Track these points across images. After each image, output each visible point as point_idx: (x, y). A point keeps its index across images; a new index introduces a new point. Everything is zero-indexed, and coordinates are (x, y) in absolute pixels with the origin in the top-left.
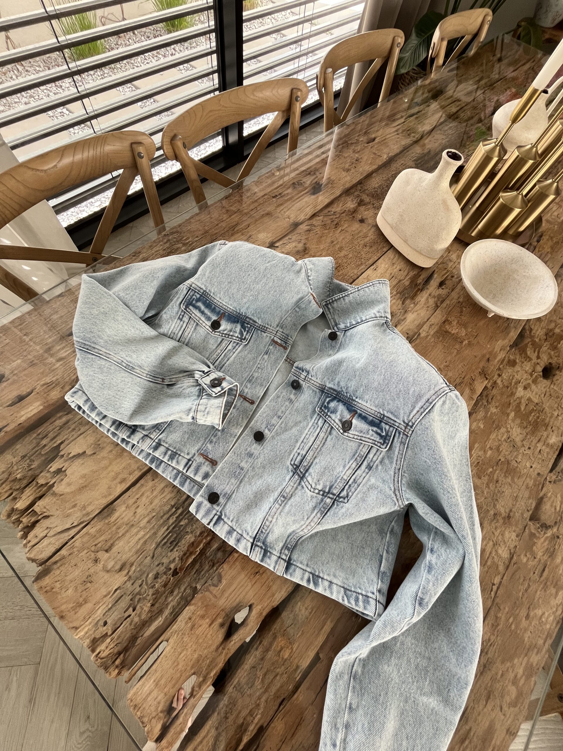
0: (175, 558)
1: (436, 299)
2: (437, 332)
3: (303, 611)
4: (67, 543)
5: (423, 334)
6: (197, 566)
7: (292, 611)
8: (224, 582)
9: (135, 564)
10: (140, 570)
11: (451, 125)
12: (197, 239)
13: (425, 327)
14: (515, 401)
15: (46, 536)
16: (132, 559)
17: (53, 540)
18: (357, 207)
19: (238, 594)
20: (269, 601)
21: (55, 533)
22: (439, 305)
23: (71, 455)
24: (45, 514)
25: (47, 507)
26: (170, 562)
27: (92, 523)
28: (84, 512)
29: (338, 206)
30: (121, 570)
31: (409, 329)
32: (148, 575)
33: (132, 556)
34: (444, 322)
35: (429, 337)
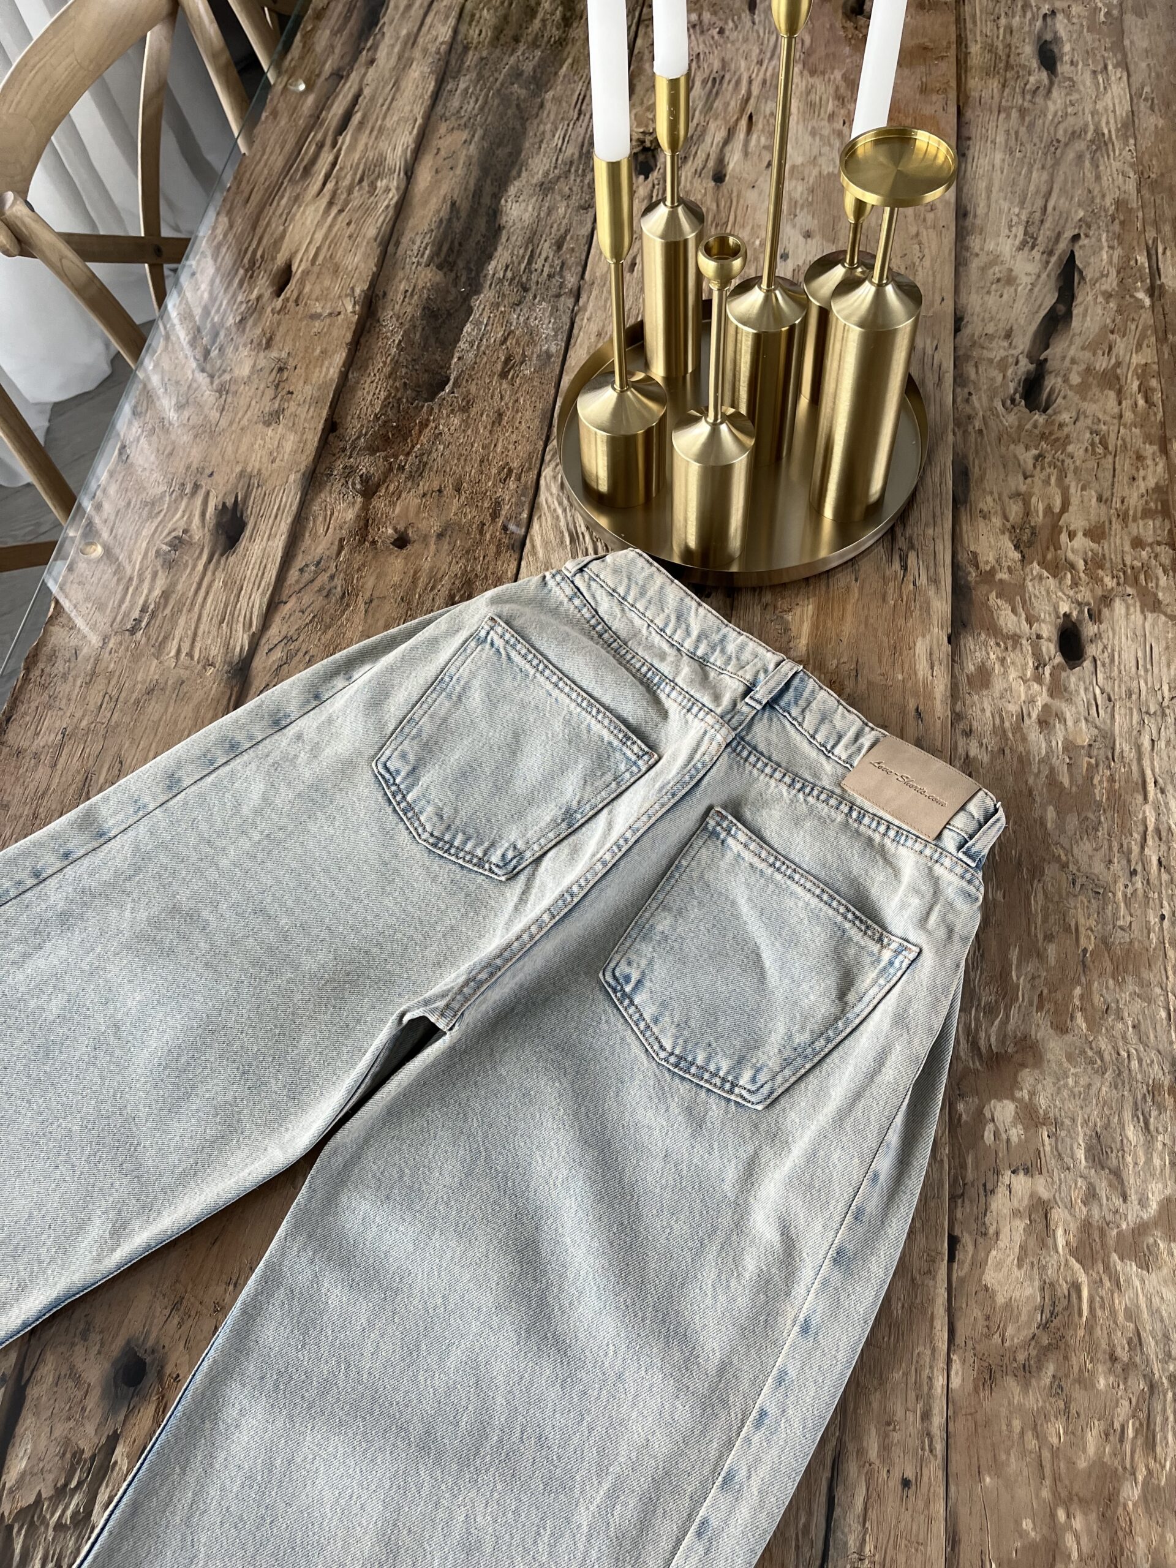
11: (462, 86)
14: (1037, 775)
18: (365, 508)
29: (315, 537)
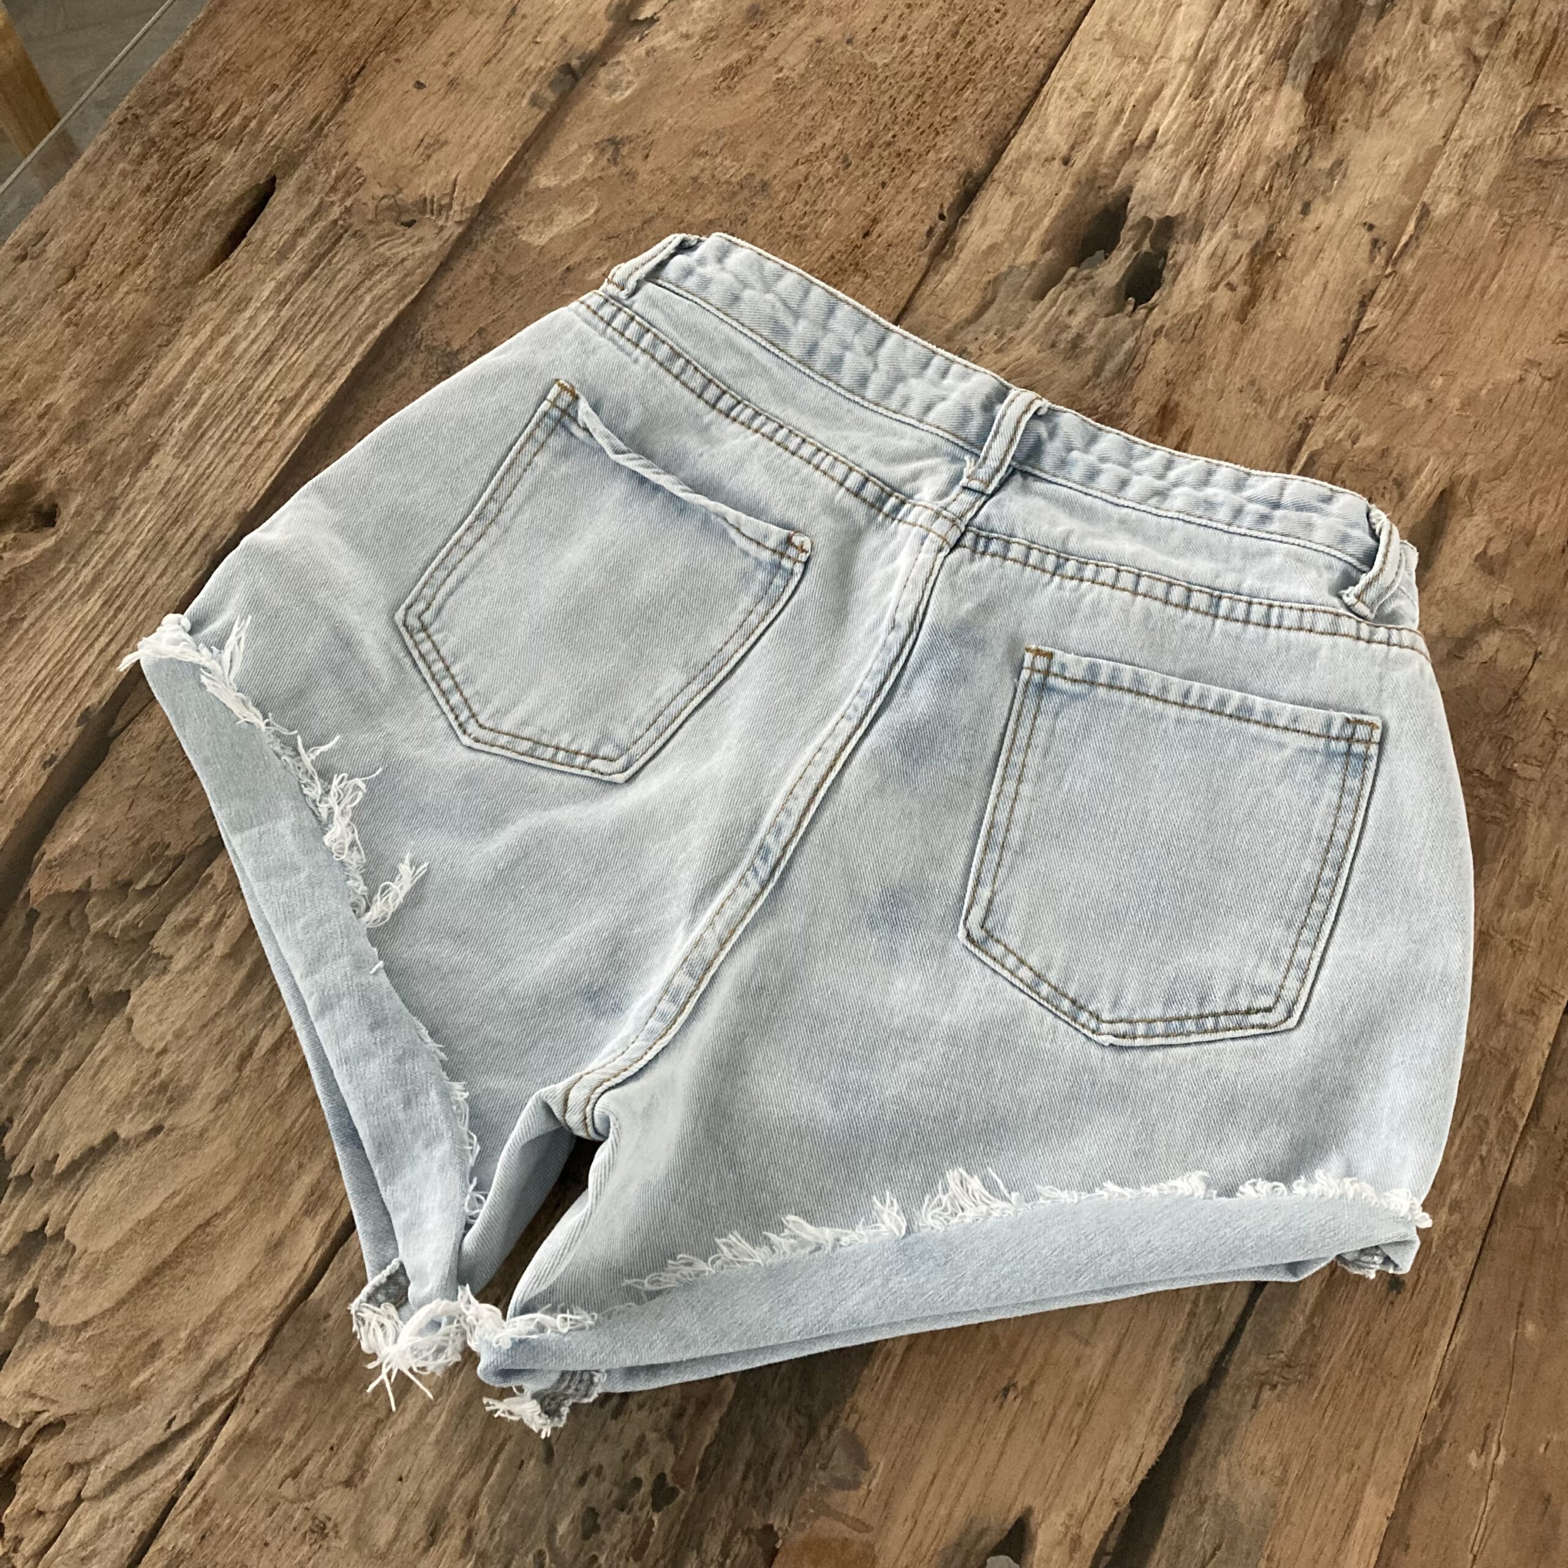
0: (642, 1438)
1: (1461, 31)
2: (1505, 176)
3: (1249, 1485)
4: (174, 1500)
5: (1444, 206)
6: (746, 1449)
7: (1203, 1502)
8: (880, 1461)
9: (484, 1501)
10: (514, 1518)
12: (275, 97)
13: (1445, 173)
15: (78, 1500)
16: (465, 1487)
17: (112, 1504)
19: (952, 1491)
20: (1091, 1486)
21: (111, 1474)
22: (1481, 52)
23: (60, 1166)
24: (42, 1420)
25: (42, 1391)
26: (628, 1458)
27: (247, 1395)
28: (202, 1365)
30: (433, 1535)
31: (1373, 205)
32: (552, 1530)
33: (461, 1475)
34: (1529, 123)
35: (1475, 210)
